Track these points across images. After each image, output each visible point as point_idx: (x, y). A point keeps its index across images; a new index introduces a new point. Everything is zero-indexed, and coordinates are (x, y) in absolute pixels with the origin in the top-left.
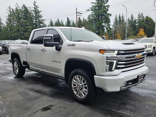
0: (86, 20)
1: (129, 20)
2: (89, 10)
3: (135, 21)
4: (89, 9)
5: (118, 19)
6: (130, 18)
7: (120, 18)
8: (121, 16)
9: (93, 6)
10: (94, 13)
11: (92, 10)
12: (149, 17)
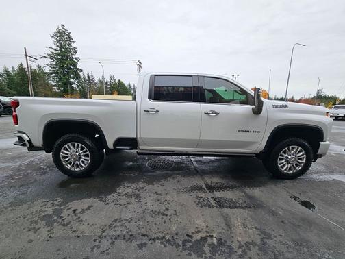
0: (35, 70)
1: (99, 80)
2: (45, 57)
3: (107, 83)
4: (46, 55)
5: (87, 78)
6: (101, 78)
7: (88, 76)
8: (90, 74)
9: (53, 53)
10: (54, 63)
11: (50, 58)
12: (121, 80)
